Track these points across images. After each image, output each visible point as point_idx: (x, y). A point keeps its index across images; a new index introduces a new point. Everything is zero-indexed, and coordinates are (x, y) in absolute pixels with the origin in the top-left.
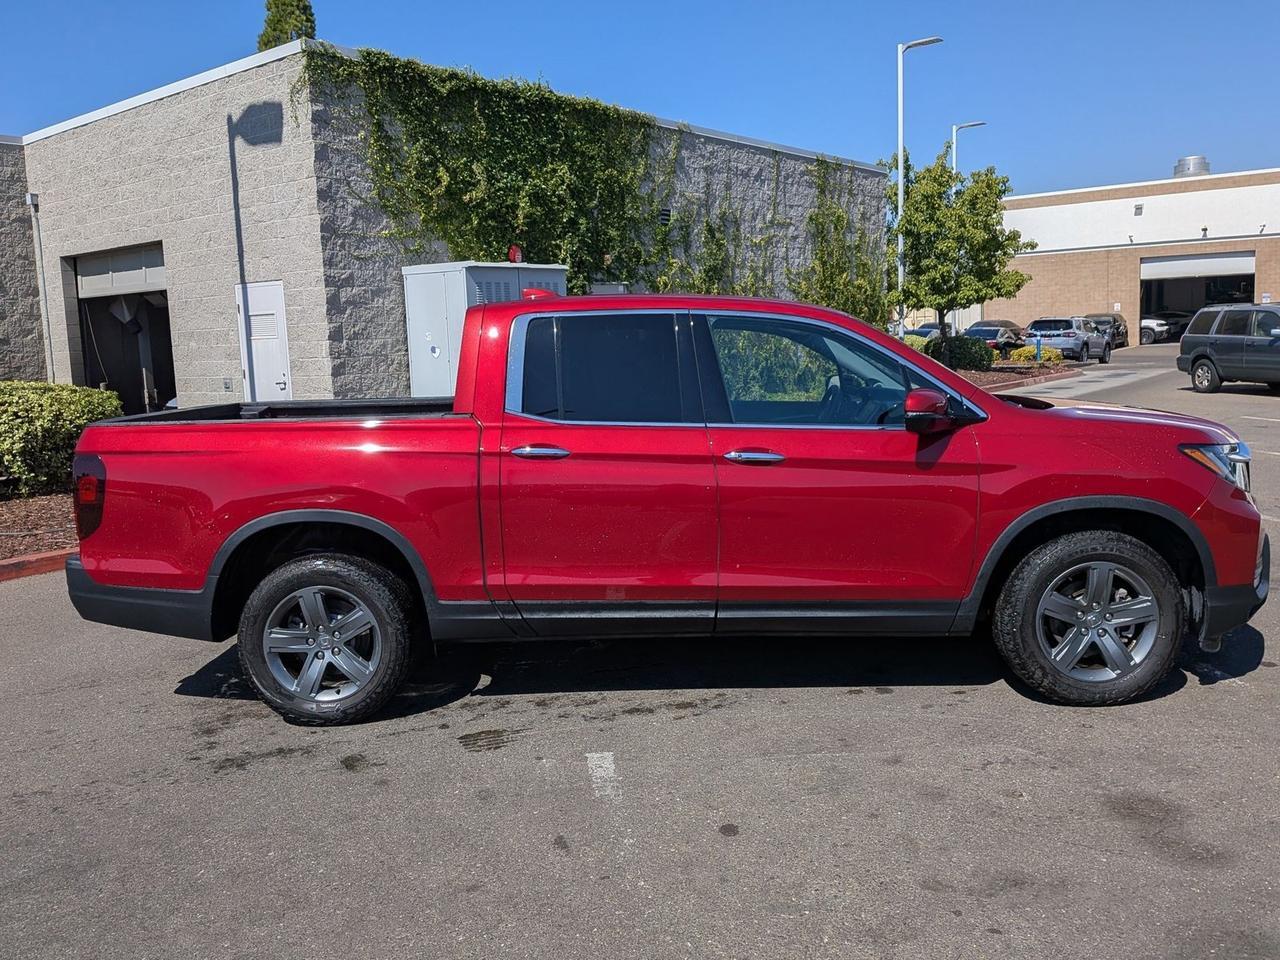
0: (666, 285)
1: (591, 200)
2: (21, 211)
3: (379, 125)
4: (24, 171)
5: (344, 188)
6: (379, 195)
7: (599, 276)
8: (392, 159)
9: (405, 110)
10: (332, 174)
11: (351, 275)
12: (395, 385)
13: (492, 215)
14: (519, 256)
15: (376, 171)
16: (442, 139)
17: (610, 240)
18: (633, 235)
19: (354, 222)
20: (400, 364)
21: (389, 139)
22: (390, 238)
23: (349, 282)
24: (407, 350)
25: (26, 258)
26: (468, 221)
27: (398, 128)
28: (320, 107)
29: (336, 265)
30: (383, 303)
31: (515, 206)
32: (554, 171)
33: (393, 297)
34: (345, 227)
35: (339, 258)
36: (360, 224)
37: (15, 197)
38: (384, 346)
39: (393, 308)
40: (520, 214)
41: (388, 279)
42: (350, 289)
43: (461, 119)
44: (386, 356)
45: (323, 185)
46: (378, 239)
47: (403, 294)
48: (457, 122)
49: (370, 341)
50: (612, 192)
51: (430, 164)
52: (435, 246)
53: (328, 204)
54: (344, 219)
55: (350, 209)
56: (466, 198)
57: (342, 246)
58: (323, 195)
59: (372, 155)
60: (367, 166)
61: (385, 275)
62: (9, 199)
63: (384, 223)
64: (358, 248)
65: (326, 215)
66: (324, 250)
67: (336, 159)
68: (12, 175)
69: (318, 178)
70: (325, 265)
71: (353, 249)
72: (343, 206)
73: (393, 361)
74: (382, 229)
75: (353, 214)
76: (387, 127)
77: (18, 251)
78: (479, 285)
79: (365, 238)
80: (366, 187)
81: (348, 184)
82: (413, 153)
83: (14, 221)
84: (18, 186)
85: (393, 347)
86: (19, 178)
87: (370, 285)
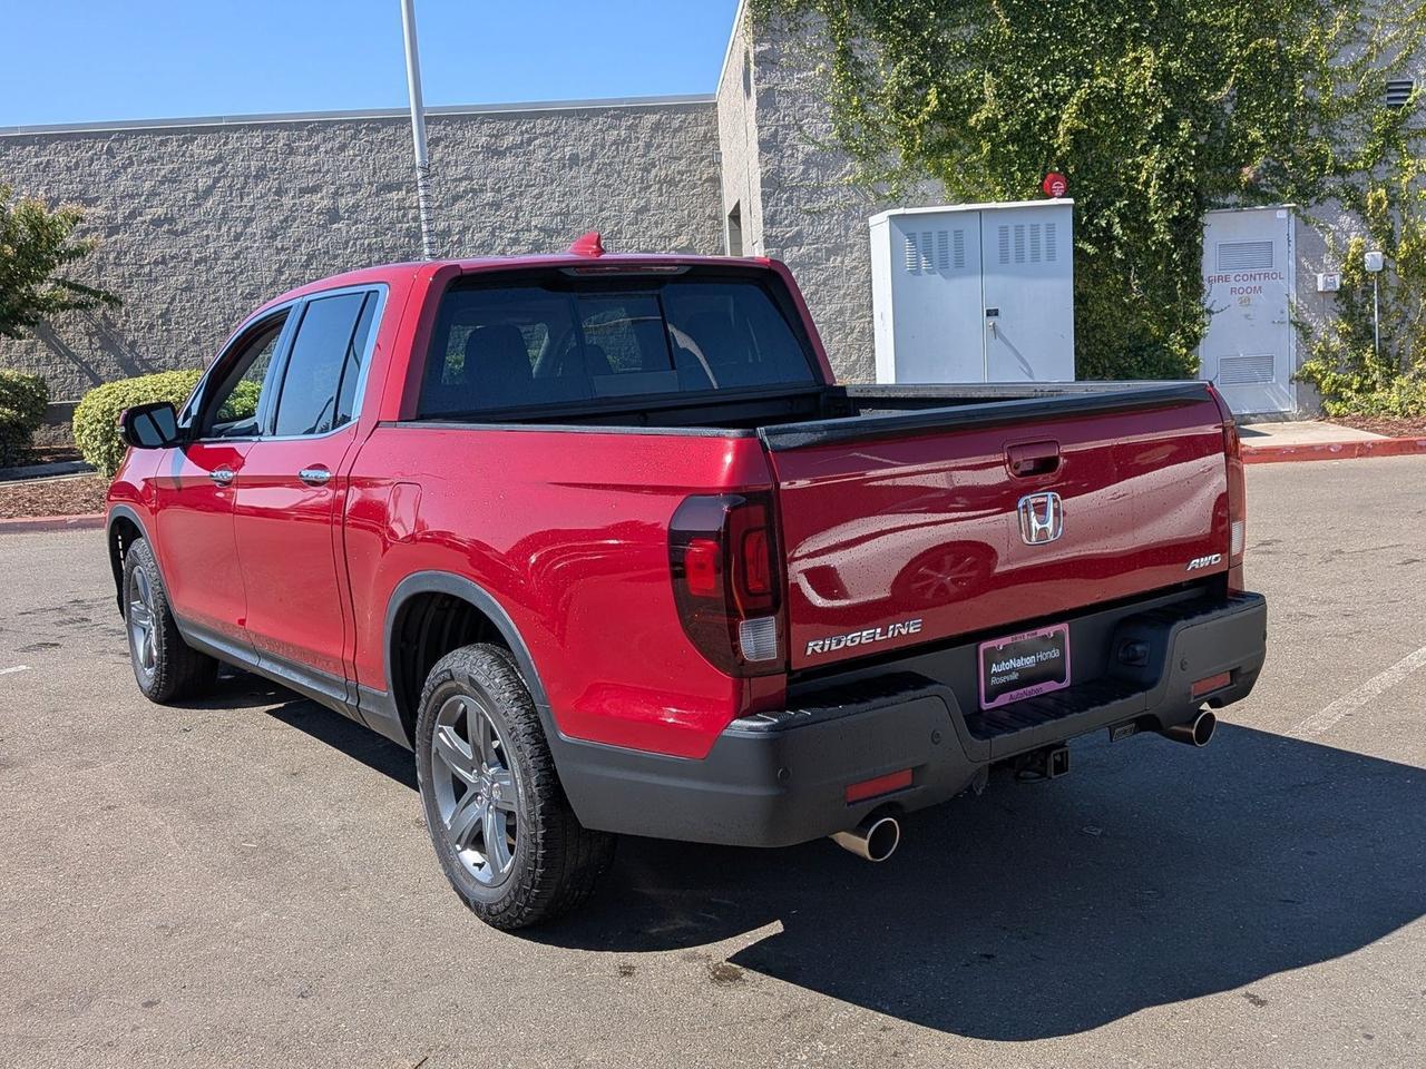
0: (1379, 201)
1: (1217, 88)
2: (712, 170)
3: (846, 53)
4: (717, 128)
5: (794, 134)
6: (841, 136)
7: (1232, 199)
8: (862, 90)
9: (883, 26)
10: (779, 120)
11: (799, 233)
12: (853, 358)
13: (1013, 137)
14: (1059, 187)
15: (838, 107)
16: (938, 53)
17: (1255, 144)
18: (1314, 132)
19: (805, 172)
20: (862, 332)
21: (859, 65)
22: (854, 185)
23: (797, 240)
24: (872, 316)
25: (715, 218)
26: (977, 149)
27: (872, 51)
28: (766, 46)
29: (780, 223)
30: (843, 262)
31: (1054, 121)
32: (1138, 60)
33: (856, 254)
34: (794, 178)
35: (783, 215)
36: (813, 173)
37: (708, 156)
38: (841, 312)
39: (856, 268)
40: (1061, 128)
41: (851, 233)
42: (796, 248)
43: (973, 20)
44: (844, 324)
45: (766, 133)
46: (837, 188)
47: (868, 251)
48: (967, 25)
49: (821, 306)
50: (1263, 73)
51: (918, 85)
52: (923, 187)
53: (772, 155)
54: (791, 170)
55: (801, 156)
56: (972, 121)
57: (789, 201)
58: (765, 146)
59: (834, 89)
60: (827, 104)
61: (847, 229)
62: (702, 159)
63: (848, 167)
64: (809, 200)
65: (768, 167)
66: (764, 208)
67: (785, 102)
68: (706, 134)
69: (760, 127)
70: (765, 224)
71: (803, 202)
72: (792, 155)
73: (852, 330)
74: (844, 175)
75: (803, 163)
76: (856, 52)
77: (708, 212)
78: (911, 237)
79: (819, 188)
80: (824, 130)
81: (800, 128)
82: (890, 78)
83: (706, 181)
84: (710, 145)
85: (852, 314)
86: (712, 138)
87: (825, 242)
